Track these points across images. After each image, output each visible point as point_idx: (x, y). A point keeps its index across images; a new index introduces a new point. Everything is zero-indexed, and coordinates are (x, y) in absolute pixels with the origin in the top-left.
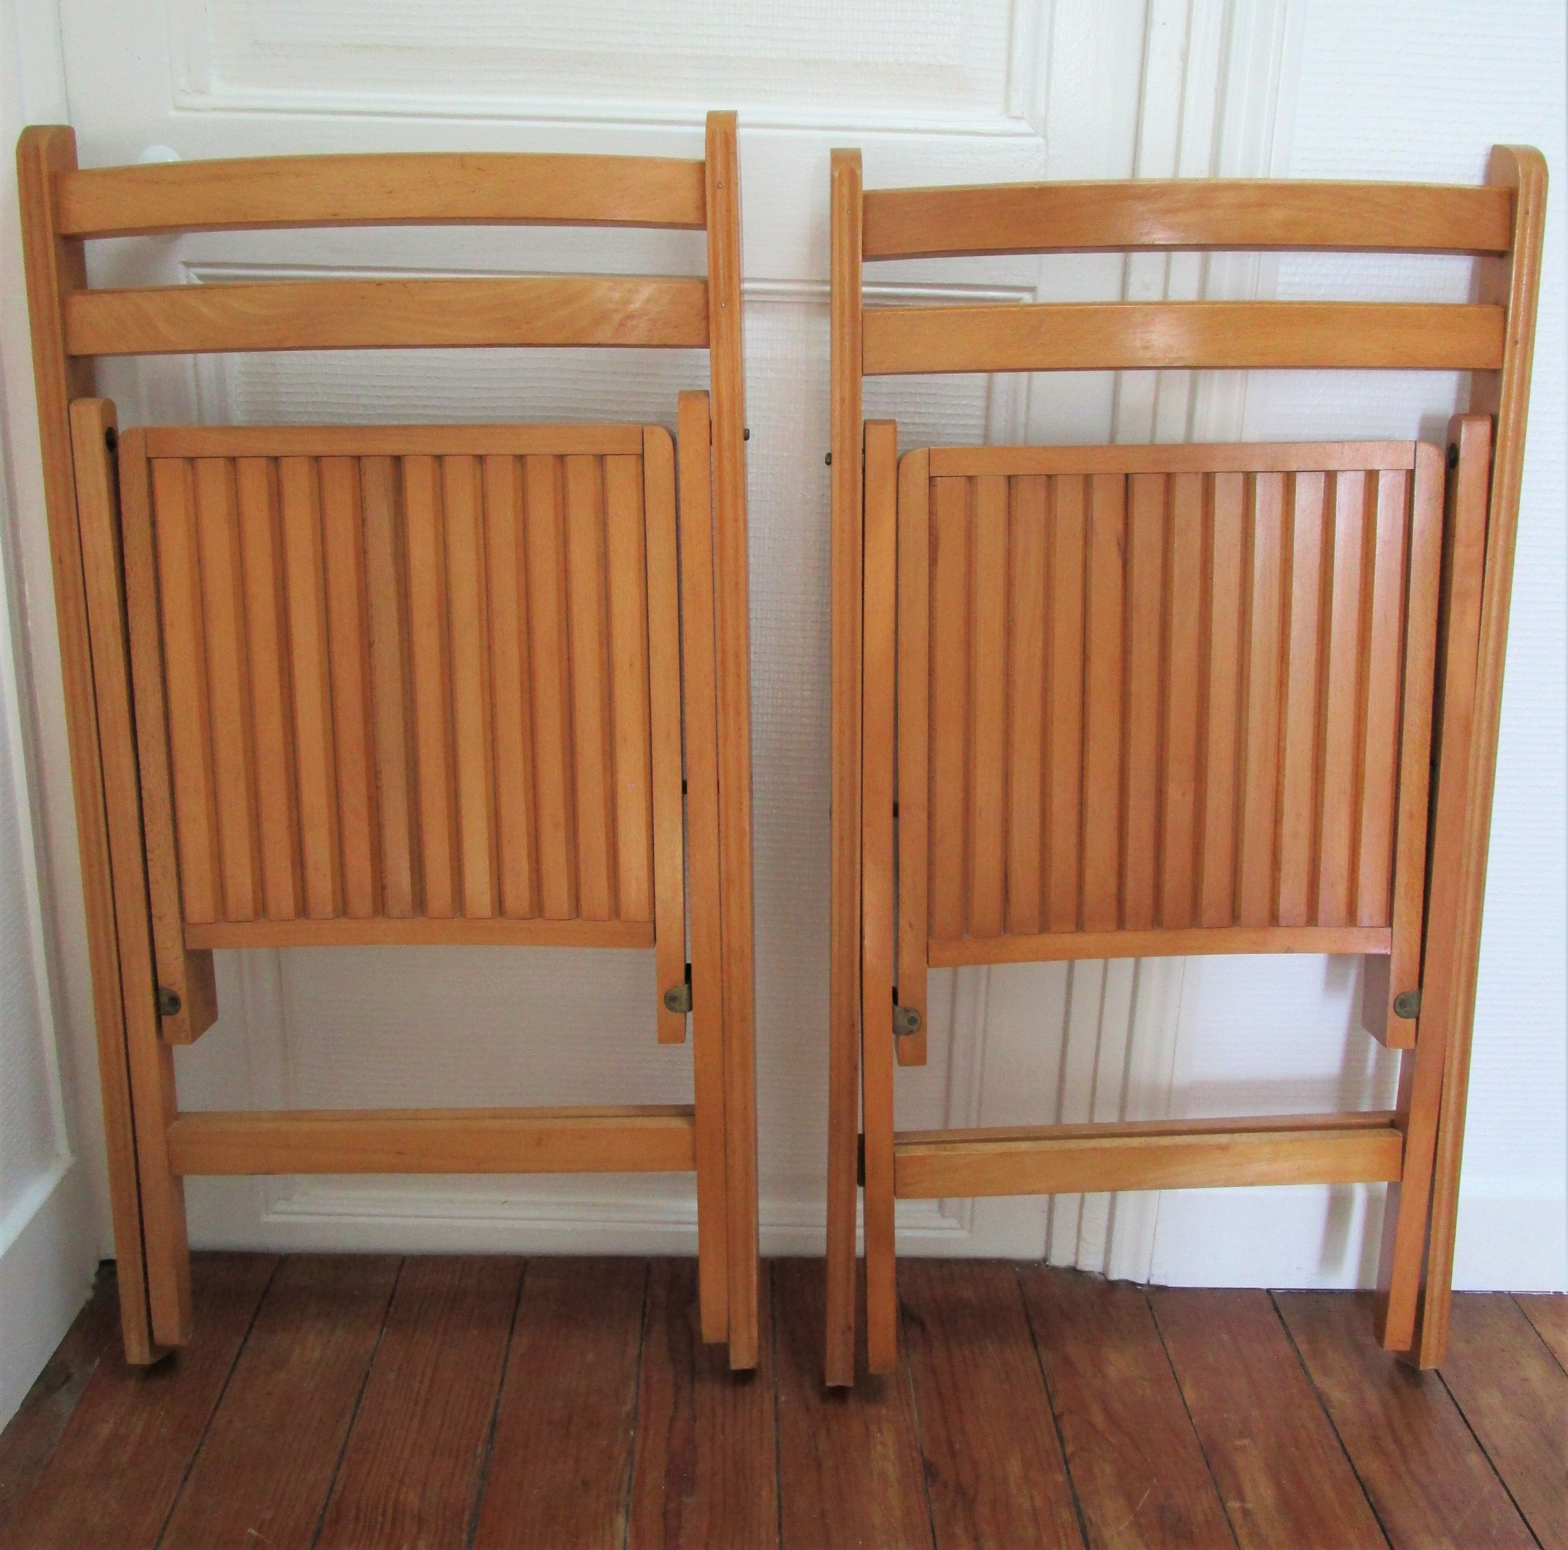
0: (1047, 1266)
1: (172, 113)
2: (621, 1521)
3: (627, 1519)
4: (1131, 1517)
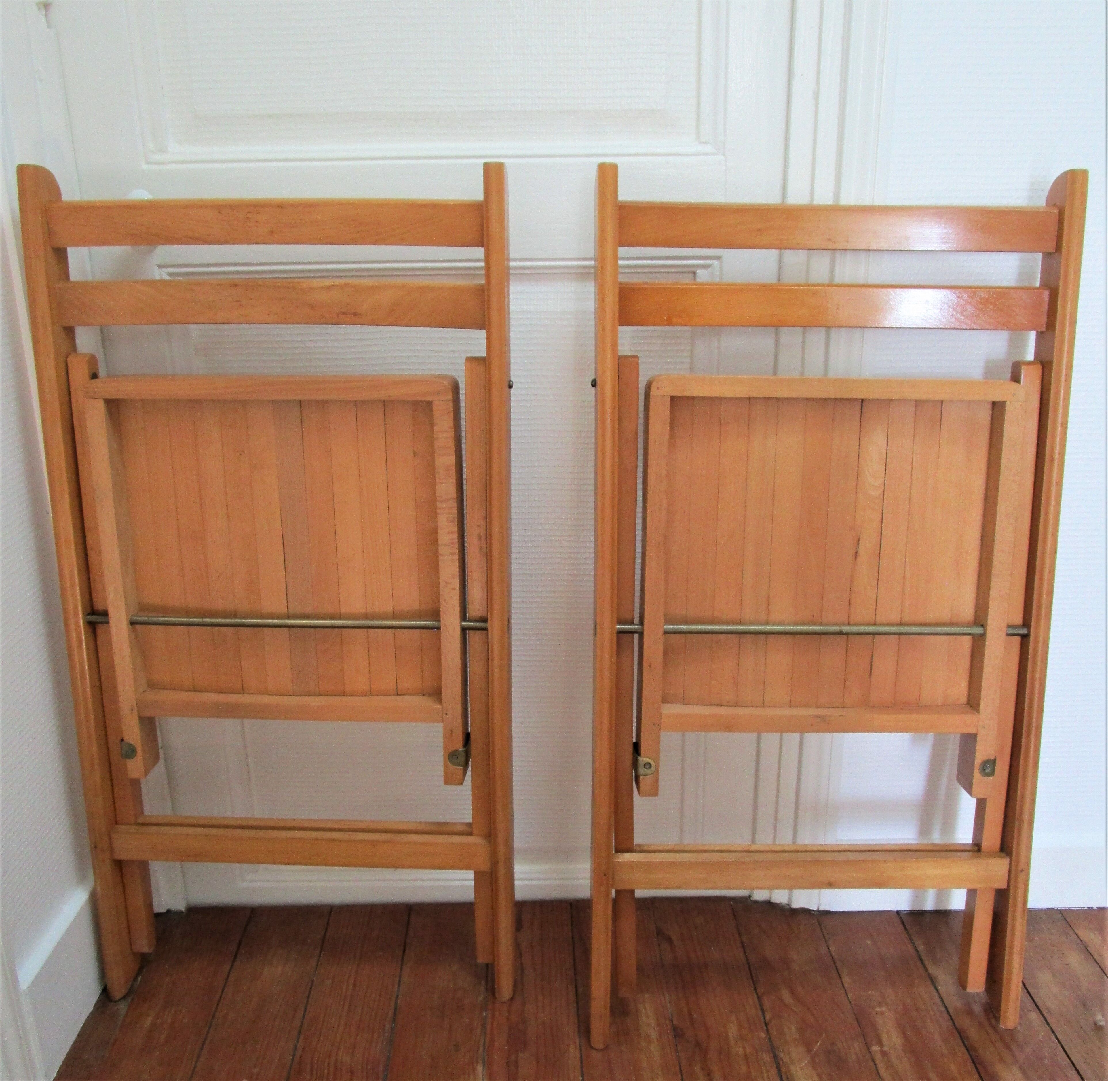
0: (751, 900)
1: (145, 167)
2: (480, 1068)
3: (484, 1067)
4: (809, 1058)
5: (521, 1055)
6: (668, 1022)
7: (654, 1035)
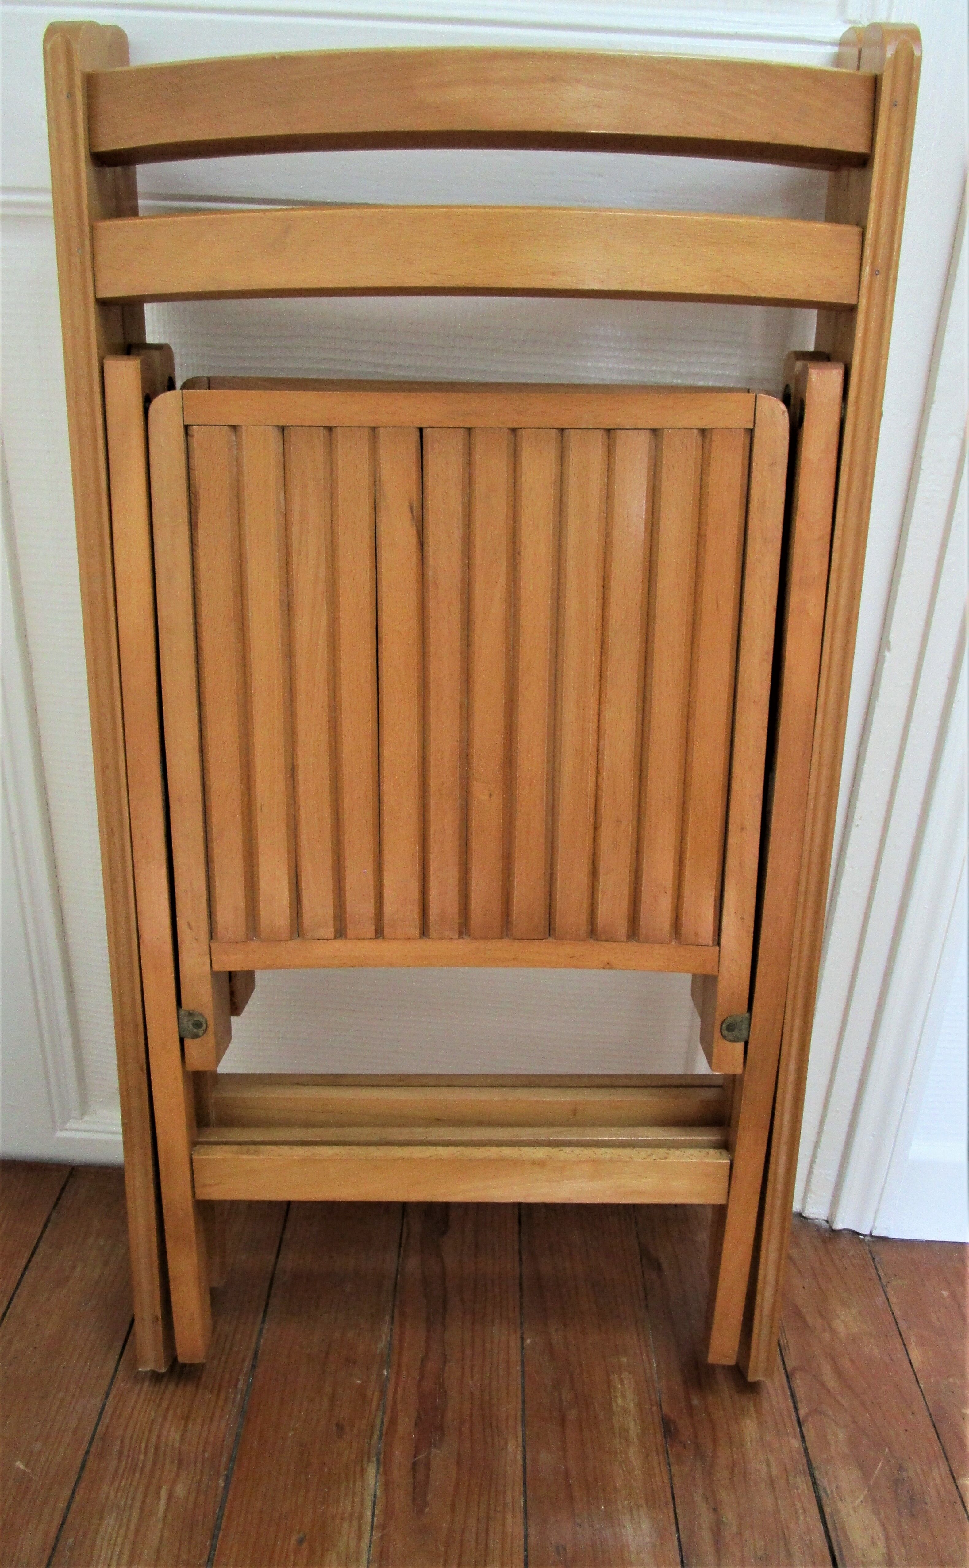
2: (371, 1470)
3: (378, 1469)
4: (866, 1492)
5: (434, 1451)
6: (654, 1408)
7: (634, 1429)
